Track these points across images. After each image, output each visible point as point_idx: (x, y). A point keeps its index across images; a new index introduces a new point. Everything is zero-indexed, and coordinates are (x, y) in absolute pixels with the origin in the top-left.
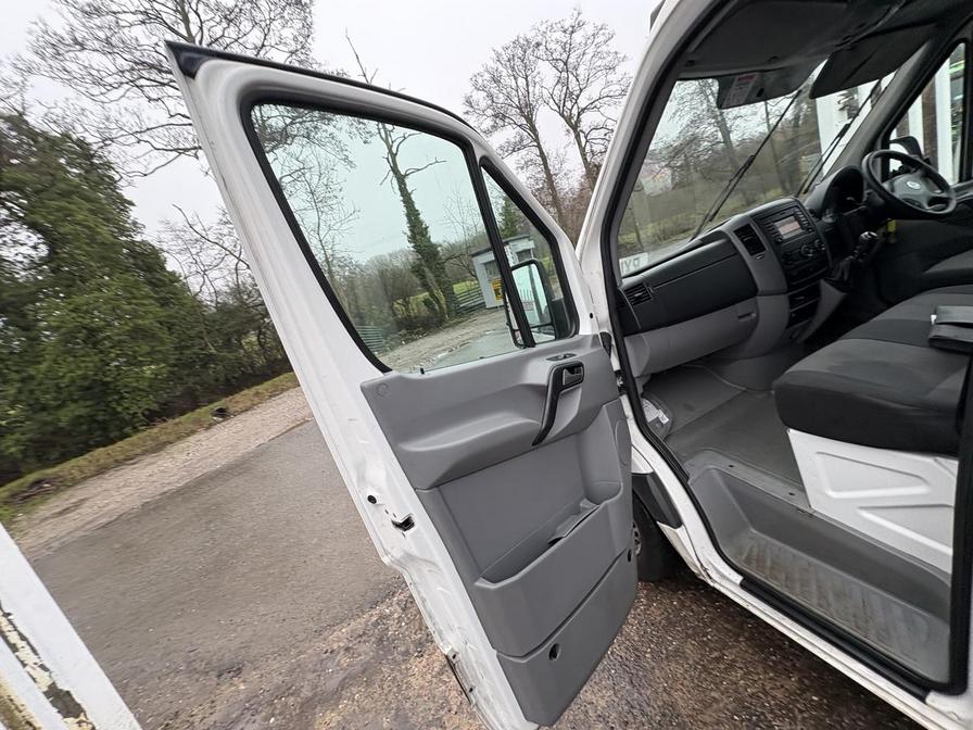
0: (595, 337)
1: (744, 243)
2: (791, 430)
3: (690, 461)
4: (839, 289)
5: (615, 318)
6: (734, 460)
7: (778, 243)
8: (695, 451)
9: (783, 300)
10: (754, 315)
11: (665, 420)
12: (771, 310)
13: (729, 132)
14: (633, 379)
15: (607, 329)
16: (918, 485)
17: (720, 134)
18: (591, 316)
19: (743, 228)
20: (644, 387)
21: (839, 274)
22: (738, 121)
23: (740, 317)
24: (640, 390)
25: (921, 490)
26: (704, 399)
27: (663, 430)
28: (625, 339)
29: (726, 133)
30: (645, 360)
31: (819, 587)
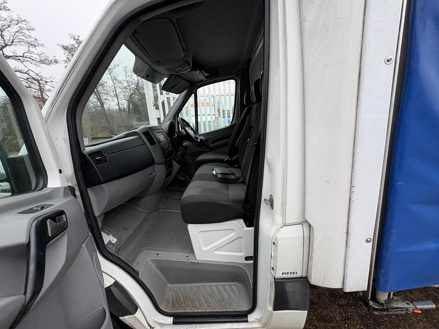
0: (65, 188)
1: (147, 139)
2: (189, 225)
3: (136, 262)
4: (179, 164)
5: (80, 174)
6: (158, 250)
7: (160, 142)
8: (136, 254)
9: (163, 167)
10: (154, 174)
11: (114, 241)
12: (159, 171)
13: (103, 104)
14: (95, 218)
15: (73, 183)
16: (231, 233)
17: (99, 103)
18: (60, 171)
19: (146, 132)
20: (102, 222)
21: (178, 158)
22: (106, 101)
23: (150, 175)
24: (100, 225)
25: (233, 234)
26: (133, 221)
27: (114, 249)
28: (88, 189)
29: (102, 104)
30: (105, 202)
31: (204, 297)
